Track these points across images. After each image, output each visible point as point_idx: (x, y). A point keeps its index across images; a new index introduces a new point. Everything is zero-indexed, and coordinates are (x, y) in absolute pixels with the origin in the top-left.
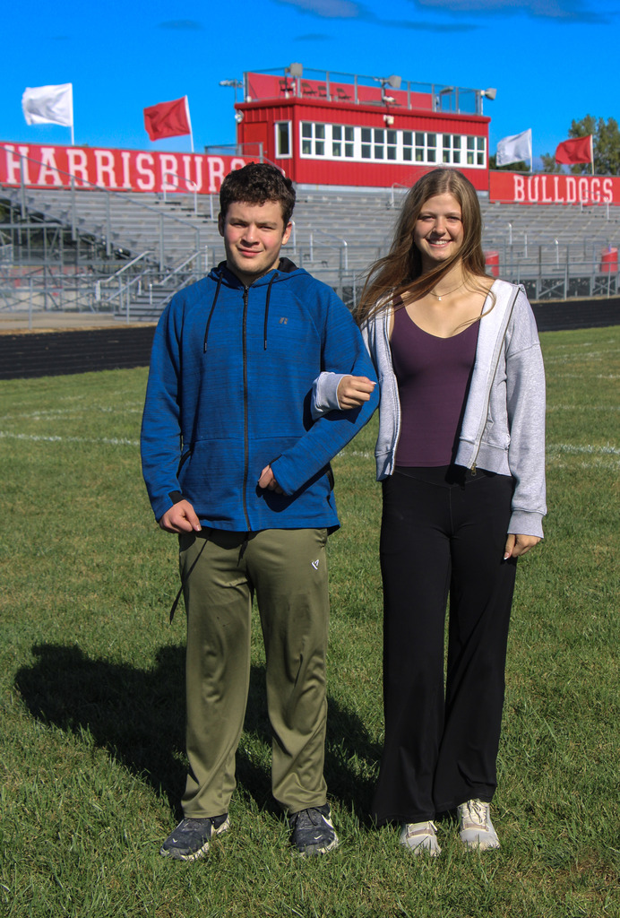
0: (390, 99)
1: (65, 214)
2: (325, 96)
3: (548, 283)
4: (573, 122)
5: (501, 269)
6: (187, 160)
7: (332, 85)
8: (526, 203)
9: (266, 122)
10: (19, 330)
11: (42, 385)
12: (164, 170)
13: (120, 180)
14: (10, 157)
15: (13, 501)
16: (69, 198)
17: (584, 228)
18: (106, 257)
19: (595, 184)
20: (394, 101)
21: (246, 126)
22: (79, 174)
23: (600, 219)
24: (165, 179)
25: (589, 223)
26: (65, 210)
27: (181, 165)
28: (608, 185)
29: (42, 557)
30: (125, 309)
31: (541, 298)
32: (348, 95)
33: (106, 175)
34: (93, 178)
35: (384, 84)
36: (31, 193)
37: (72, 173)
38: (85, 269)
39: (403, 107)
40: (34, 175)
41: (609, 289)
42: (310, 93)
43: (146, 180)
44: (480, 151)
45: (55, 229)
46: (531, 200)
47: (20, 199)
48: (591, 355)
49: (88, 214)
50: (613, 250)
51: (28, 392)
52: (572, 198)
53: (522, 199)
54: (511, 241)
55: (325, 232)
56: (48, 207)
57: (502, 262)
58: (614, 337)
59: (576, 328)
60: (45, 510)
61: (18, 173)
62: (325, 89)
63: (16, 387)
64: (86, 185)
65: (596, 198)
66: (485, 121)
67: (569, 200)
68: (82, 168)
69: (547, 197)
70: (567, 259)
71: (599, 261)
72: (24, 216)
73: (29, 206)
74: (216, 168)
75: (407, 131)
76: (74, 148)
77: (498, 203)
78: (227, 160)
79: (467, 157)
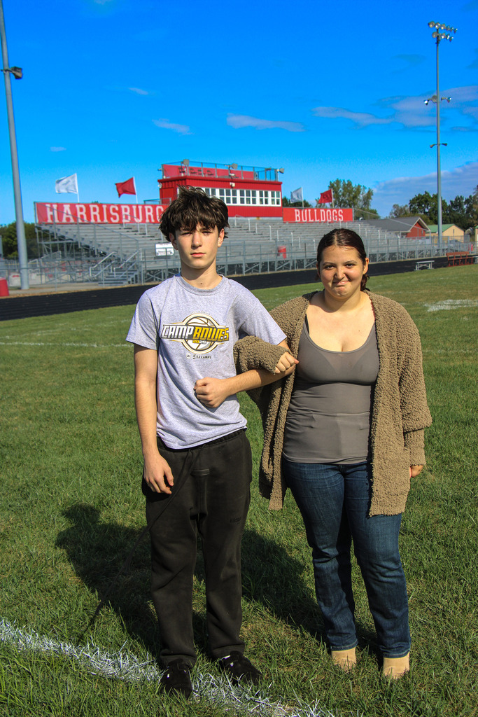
0: (233, 175)
1: (75, 236)
2: (201, 174)
3: (309, 261)
4: (330, 183)
5: (287, 255)
6: (134, 207)
7: (204, 169)
8: (301, 222)
9: (172, 188)
12: (124, 213)
13: (102, 218)
14: (48, 209)
16: (77, 228)
18: (95, 256)
19: (335, 212)
20: (235, 176)
21: (163, 190)
22: (82, 216)
24: (124, 217)
26: (75, 234)
27: (132, 210)
28: (341, 212)
30: (103, 280)
31: (306, 268)
32: (212, 173)
33: (95, 216)
34: (89, 218)
35: (229, 167)
36: (59, 227)
37: (79, 216)
38: (86, 262)
39: (239, 178)
40: (60, 217)
42: (194, 173)
43: (115, 218)
44: (278, 198)
45: (70, 243)
46: (303, 221)
47: (52, 230)
49: (86, 236)
52: (323, 219)
53: (299, 220)
54: (292, 241)
56: (67, 233)
57: (287, 251)
61: (52, 217)
62: (200, 171)
64: (86, 221)
65: (335, 219)
66: (280, 184)
68: (84, 213)
69: (311, 219)
72: (55, 238)
73: (58, 232)
74: (149, 210)
75: (242, 190)
76: (79, 204)
77: (287, 223)
78: (154, 207)
79: (272, 201)
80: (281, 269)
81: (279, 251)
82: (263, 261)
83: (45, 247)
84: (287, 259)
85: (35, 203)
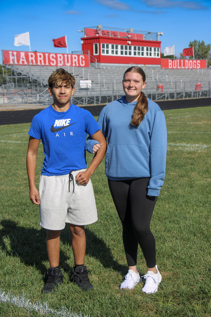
0: (130, 36)
1: (28, 73)
2: (109, 35)
3: (178, 94)
4: (190, 42)
5: (164, 90)
6: (66, 56)
7: (111, 32)
8: (173, 69)
9: (91, 44)
10: (13, 109)
11: (18, 126)
12: (59, 59)
13: (45, 62)
14: (11, 55)
15: (3, 160)
16: (29, 68)
17: (191, 76)
18: (40, 87)
19: (195, 62)
20: (131, 37)
21: (84, 45)
22: (32, 60)
23: (196, 73)
24: (59, 62)
25: (192, 75)
26: (28, 72)
27: (64, 57)
28: (198, 62)
29: (9, 176)
30: (46, 103)
31: (176, 98)
32: (116, 35)
33: (41, 61)
34: (37, 62)
35: (128, 31)
36: (17, 67)
37: (30, 60)
38: (34, 90)
39: (133, 39)
40: (18, 61)
41: (198, 96)
42: (105, 34)
43: (53, 62)
44: (158, 52)
45: (25, 78)
46: (174, 67)
47: (14, 68)
48: (187, 116)
49: (35, 73)
50: (199, 83)
51: (14, 128)
52: (187, 66)
53: (171, 67)
54: (167, 80)
55: (109, 78)
56: (22, 71)
57: (164, 87)
58: (196, 111)
59: (185, 108)
60: (12, 163)
61: (13, 60)
62: (109, 33)
63: (10, 127)
64: (35, 64)
65: (195, 66)
66: (160, 43)
67: (186, 67)
68: (33, 58)
69: (179, 66)
70: (185, 86)
71: (195, 87)
72: (15, 74)
73: (17, 71)
74: (75, 58)
75: (135, 46)
76: (30, 52)
77: (164, 69)
78: (79, 56)
79: (154, 54)
80: (160, 99)
81: (158, 87)
82: (149, 93)
83: (8, 79)
84: (163, 93)
85: (2, 50)
